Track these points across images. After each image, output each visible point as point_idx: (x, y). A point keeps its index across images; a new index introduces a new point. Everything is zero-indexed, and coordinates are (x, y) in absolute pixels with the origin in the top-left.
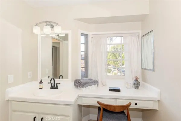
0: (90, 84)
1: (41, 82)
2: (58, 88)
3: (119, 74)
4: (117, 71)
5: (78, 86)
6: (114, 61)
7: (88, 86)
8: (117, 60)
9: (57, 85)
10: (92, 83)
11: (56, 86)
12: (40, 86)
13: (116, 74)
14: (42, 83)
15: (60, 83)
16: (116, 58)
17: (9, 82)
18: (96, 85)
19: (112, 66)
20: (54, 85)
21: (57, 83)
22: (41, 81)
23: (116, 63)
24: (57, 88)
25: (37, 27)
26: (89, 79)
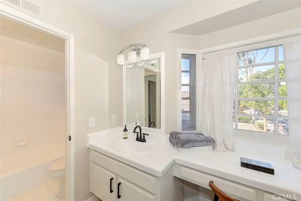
0: (197, 144)
1: (125, 130)
2: (145, 141)
3: (271, 127)
4: (266, 120)
5: (175, 143)
6: (257, 101)
7: (193, 147)
8: (264, 99)
9: (144, 137)
10: (200, 142)
11: (142, 138)
12: (124, 135)
13: (263, 125)
14: (127, 131)
15: (148, 135)
16: (263, 95)
17: (90, 126)
18: (211, 147)
19: (253, 109)
20: (141, 137)
21: (144, 134)
22: (125, 128)
23: (261, 106)
24: (143, 141)
25: (121, 55)
26: (196, 134)
